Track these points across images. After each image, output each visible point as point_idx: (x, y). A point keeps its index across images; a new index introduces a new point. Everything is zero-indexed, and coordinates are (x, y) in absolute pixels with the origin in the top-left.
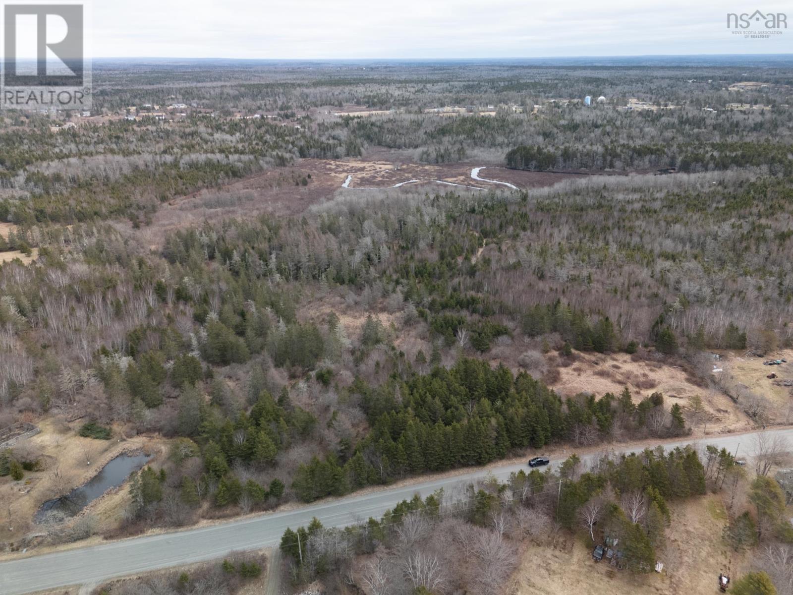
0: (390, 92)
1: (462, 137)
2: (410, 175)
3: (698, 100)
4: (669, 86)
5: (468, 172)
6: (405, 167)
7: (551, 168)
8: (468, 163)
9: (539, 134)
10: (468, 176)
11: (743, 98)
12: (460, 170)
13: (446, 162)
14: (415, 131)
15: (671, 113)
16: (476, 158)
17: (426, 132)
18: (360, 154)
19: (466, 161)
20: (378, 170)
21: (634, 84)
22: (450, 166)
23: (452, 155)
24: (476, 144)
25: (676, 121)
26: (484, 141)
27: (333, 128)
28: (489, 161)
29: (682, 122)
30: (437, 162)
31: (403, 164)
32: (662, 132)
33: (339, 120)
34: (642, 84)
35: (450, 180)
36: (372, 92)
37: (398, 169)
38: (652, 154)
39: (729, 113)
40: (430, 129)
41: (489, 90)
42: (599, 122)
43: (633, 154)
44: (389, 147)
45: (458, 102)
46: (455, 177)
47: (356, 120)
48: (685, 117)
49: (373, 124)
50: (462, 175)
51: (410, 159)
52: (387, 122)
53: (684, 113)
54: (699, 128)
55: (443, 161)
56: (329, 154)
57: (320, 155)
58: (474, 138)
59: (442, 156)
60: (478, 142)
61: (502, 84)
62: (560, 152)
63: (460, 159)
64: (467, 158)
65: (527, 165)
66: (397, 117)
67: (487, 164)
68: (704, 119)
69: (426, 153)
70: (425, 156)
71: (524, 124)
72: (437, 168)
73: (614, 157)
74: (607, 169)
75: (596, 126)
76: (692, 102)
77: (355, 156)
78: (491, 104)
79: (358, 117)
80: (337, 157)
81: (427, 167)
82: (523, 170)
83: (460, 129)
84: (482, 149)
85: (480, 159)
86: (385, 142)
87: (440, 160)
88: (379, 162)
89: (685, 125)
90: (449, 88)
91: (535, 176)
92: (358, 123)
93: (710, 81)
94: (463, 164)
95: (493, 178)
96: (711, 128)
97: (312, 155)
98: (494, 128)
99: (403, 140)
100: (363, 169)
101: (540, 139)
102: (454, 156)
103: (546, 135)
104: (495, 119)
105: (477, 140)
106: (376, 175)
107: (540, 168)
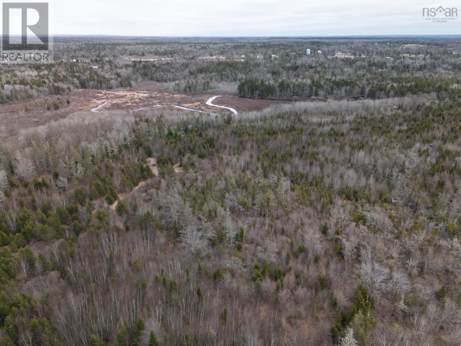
0: (184, 48)
1: (213, 74)
2: (157, 101)
3: (381, 51)
4: (363, 46)
5: (206, 99)
6: (158, 95)
7: (270, 96)
8: (210, 93)
9: (269, 72)
10: (203, 103)
11: (411, 51)
12: (200, 98)
13: (193, 92)
14: (182, 70)
15: (363, 60)
16: (218, 89)
17: (190, 71)
18: (130, 85)
19: (210, 91)
20: (136, 97)
21: (341, 45)
22: (194, 94)
23: (198, 87)
24: (222, 79)
25: (366, 64)
26: (228, 78)
27: (121, 68)
28: (226, 92)
29: (370, 65)
30: (185, 92)
31: (158, 94)
32: (356, 71)
33: (130, 63)
34: (346, 45)
35: (186, 105)
36: (171, 48)
37: (151, 97)
38: (347, 85)
39: (402, 59)
40: (193, 69)
41: (249, 48)
42: (314, 65)
43: (333, 85)
44: (158, 81)
45: (222, 53)
46: (193, 103)
47: (143, 63)
48: (372, 62)
49: (154, 66)
50: (198, 101)
51: (166, 90)
52: (165, 64)
53: (372, 59)
54: (382, 68)
55: (190, 91)
56: (104, 85)
57: (97, 86)
58: (222, 75)
59: (189, 88)
60: (222, 78)
61: (259, 45)
62: (278, 84)
63: (204, 89)
64: (211, 89)
65: (252, 94)
66: (174, 62)
67: (224, 93)
68: (385, 63)
69: (178, 85)
70: (177, 87)
71: (261, 66)
72: (183, 96)
73: (318, 88)
74: (313, 97)
75: (311, 67)
76: (377, 53)
77: (126, 87)
78: (244, 54)
79: (146, 62)
80: (110, 88)
81: (176, 96)
82: (250, 98)
83: (215, 70)
84: (225, 83)
85: (221, 89)
86: (156, 77)
87: (188, 90)
88: (142, 92)
89: (373, 67)
90: (224, 47)
91: (256, 102)
92: (144, 65)
93: (388, 44)
94: (205, 94)
95: (222, 104)
96: (390, 68)
97: (91, 86)
98: (238, 68)
99: (169, 76)
100: (123, 97)
101: (269, 76)
102: (200, 87)
103: (274, 73)
104: (243, 63)
105: (223, 77)
106: (129, 102)
107: (262, 97)
